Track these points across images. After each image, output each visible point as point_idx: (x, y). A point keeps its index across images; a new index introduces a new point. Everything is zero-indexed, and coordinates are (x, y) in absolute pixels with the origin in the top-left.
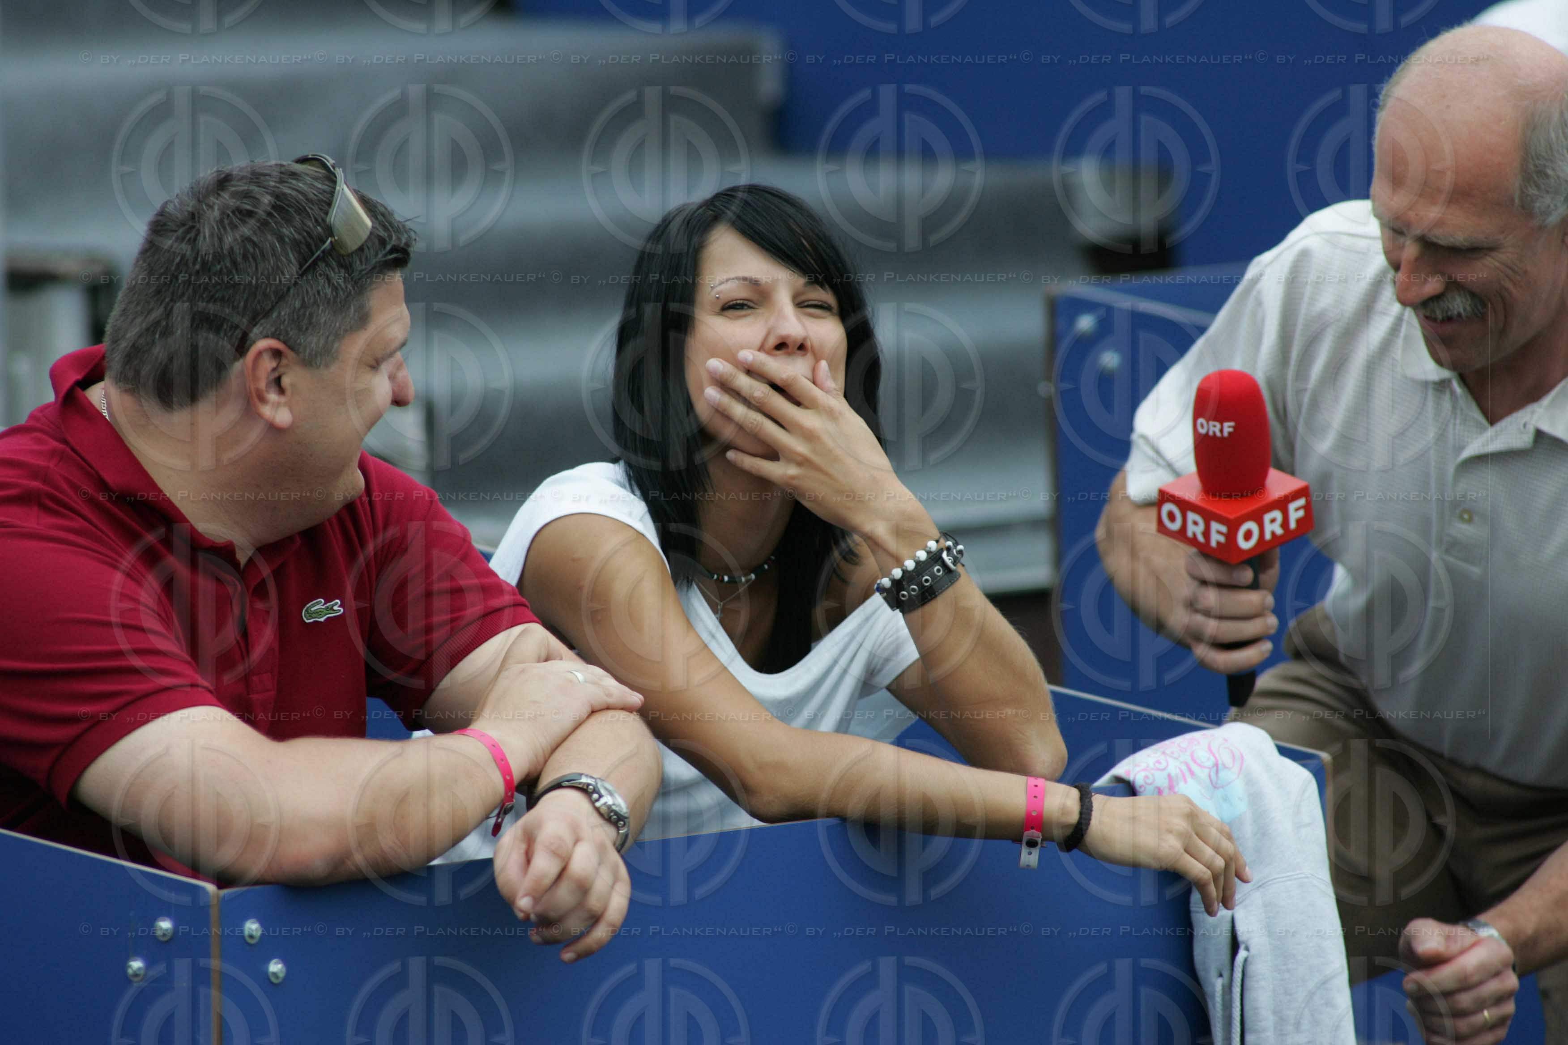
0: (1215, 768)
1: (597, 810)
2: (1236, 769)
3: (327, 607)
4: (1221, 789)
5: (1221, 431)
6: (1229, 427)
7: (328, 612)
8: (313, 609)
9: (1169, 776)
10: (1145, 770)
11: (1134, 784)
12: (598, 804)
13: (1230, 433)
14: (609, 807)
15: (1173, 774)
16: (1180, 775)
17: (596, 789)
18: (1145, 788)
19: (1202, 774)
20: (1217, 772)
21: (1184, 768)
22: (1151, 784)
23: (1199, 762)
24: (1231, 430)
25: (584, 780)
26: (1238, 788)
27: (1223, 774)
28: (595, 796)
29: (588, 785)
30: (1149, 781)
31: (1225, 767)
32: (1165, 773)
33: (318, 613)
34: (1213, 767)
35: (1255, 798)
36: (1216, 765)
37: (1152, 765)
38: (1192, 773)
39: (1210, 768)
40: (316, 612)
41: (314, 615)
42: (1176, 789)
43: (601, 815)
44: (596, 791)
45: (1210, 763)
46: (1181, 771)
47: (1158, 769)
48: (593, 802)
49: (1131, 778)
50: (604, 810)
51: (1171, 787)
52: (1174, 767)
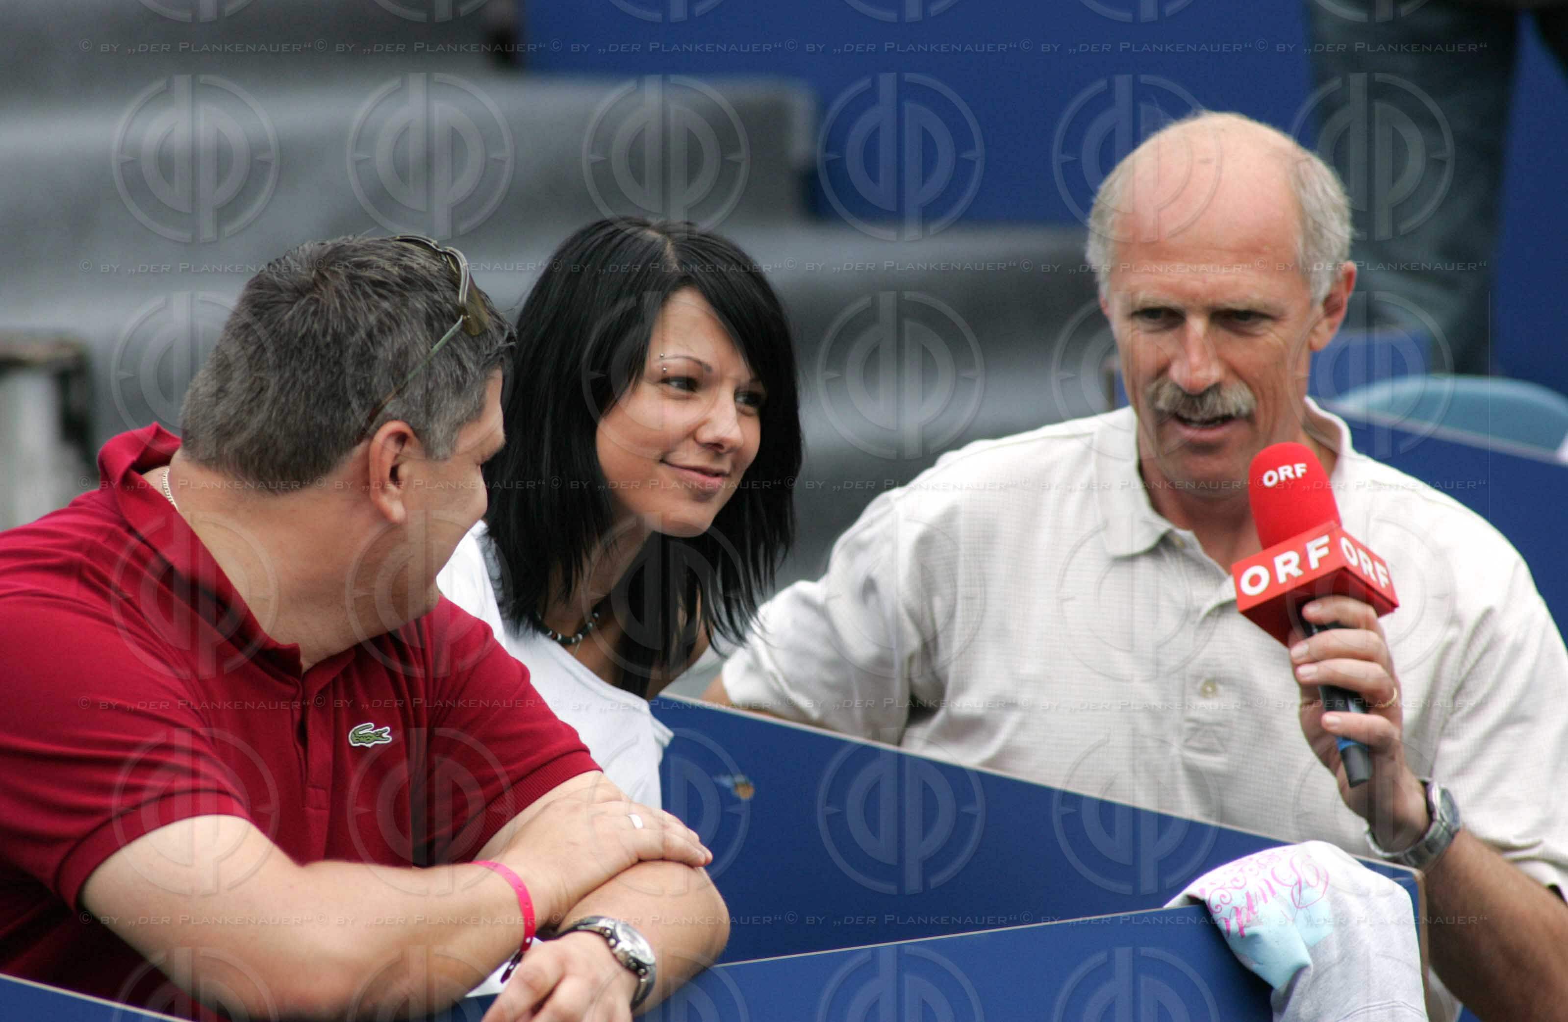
0: (1298, 887)
1: (615, 956)
2: (1321, 886)
3: (377, 733)
4: (1304, 909)
5: (1294, 472)
6: (1301, 468)
7: (376, 738)
8: (361, 733)
9: (1248, 895)
10: (1221, 888)
11: (1209, 904)
12: (616, 950)
13: (1303, 474)
14: (627, 953)
15: (1252, 893)
16: (1259, 894)
17: (614, 934)
18: (1221, 909)
19: (1285, 893)
20: (1300, 891)
21: (1265, 887)
22: (1228, 904)
23: (1280, 879)
24: (1304, 470)
25: (602, 923)
26: (1323, 910)
27: (1306, 893)
28: (612, 941)
29: (606, 929)
30: (1226, 900)
31: (1309, 885)
32: (1244, 892)
33: (367, 737)
34: (1296, 884)
35: (1342, 921)
36: (1299, 882)
37: (1228, 884)
38: (1273, 892)
39: (1293, 887)
40: (364, 736)
41: (362, 739)
42: (1256, 910)
43: (620, 962)
44: (613, 935)
45: (1293, 881)
46: (1262, 890)
47: (1236, 888)
48: (612, 948)
49: (1206, 897)
50: (621, 956)
51: (1250, 907)
52: (1254, 886)
